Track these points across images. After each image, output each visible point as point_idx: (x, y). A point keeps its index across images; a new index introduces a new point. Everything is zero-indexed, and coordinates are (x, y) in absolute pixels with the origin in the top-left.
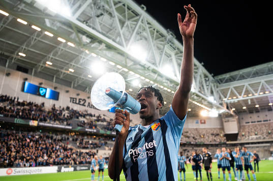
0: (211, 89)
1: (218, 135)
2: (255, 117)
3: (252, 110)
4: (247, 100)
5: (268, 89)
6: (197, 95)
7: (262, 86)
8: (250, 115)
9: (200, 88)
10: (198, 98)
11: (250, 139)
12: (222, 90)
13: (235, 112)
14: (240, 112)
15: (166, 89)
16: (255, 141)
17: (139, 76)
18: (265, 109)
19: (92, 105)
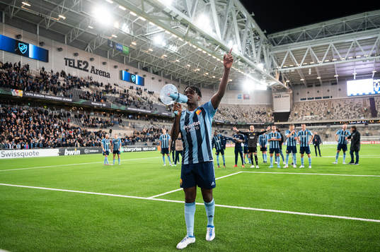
1: (264, 113)
2: (313, 92)
3: (312, 83)
4: (307, 69)
5: (336, 54)
6: (242, 61)
7: (330, 50)
8: (307, 90)
9: (247, 50)
10: (242, 64)
11: (304, 119)
12: (276, 54)
13: (289, 86)
14: (297, 85)
15: (200, 50)
16: (310, 122)
17: (162, 29)
18: (328, 82)
19: (97, 70)
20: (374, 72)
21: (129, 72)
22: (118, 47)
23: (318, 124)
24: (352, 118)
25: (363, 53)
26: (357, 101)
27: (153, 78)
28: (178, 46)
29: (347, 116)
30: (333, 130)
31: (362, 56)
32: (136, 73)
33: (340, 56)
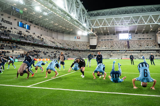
0: (86, 18)
2: (106, 37)
3: (106, 33)
4: (104, 28)
5: (115, 22)
6: (77, 22)
7: (113, 21)
8: (104, 36)
9: (79, 17)
10: (77, 23)
11: (102, 48)
12: (91, 20)
13: (97, 34)
14: (100, 34)
15: (58, 15)
16: (105, 50)
17: (40, 4)
18: (112, 33)
19: (5, 21)
20: (129, 31)
21: (23, 23)
22: (17, 10)
23: (107, 51)
24: (121, 49)
25: (126, 23)
26: (122, 42)
27: (35, 27)
28: (48, 12)
29: (119, 48)
30: (113, 53)
31: (125, 24)
32: (26, 24)
33: (117, 23)
